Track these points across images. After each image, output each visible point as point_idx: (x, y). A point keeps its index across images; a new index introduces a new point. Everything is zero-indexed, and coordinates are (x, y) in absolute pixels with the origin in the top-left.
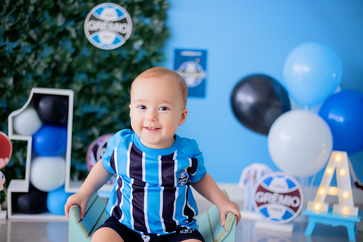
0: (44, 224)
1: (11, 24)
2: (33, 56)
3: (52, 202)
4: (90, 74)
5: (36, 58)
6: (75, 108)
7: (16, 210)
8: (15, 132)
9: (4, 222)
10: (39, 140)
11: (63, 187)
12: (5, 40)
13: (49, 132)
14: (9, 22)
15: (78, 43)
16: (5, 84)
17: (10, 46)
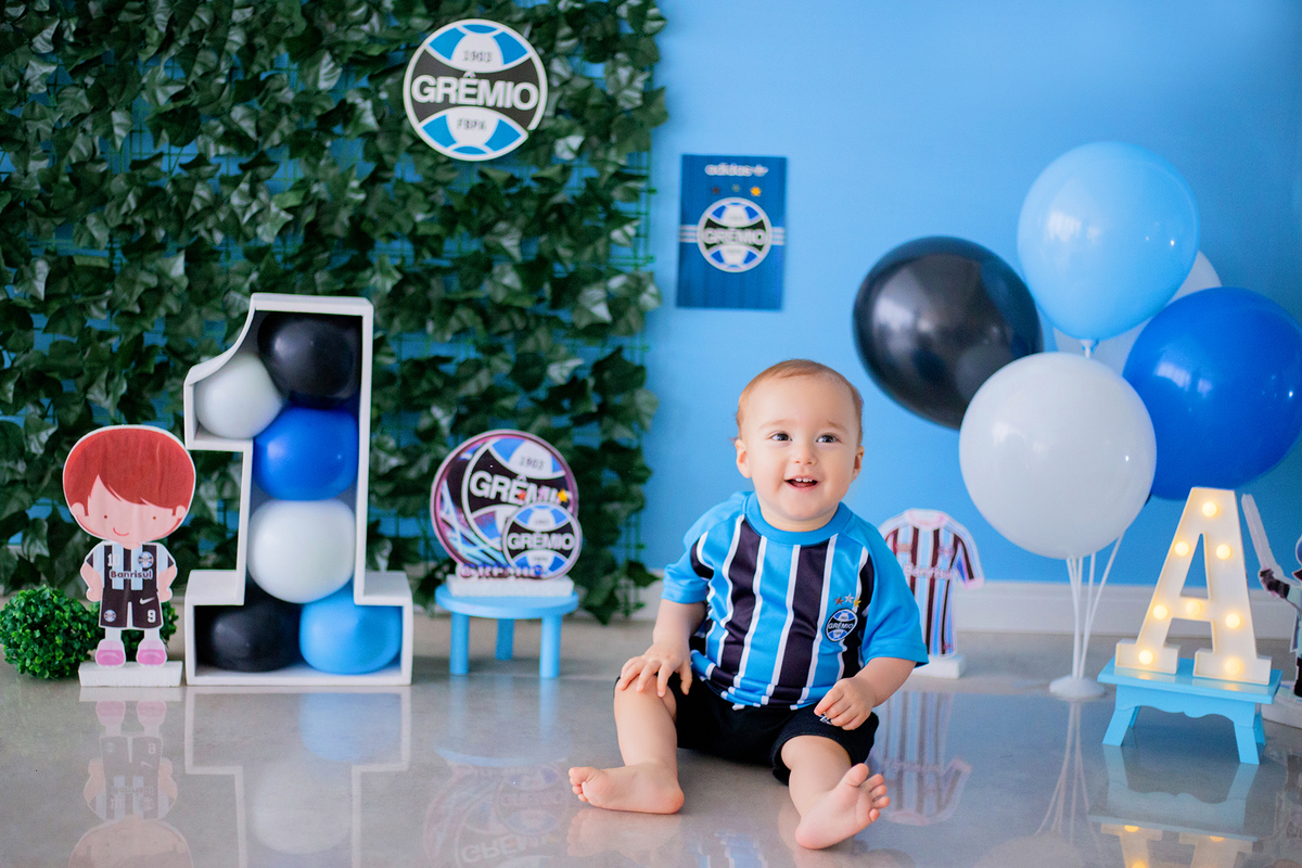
0: (294, 699)
1: (173, 90)
2: (244, 186)
3: (317, 634)
4: (419, 241)
5: (253, 194)
6: (378, 345)
7: (209, 657)
8: (201, 428)
9: (176, 696)
10: (275, 450)
11: (349, 587)
12: (157, 139)
13: (304, 427)
14: (168, 82)
15: (382, 144)
16: (161, 275)
17: (174, 158)
